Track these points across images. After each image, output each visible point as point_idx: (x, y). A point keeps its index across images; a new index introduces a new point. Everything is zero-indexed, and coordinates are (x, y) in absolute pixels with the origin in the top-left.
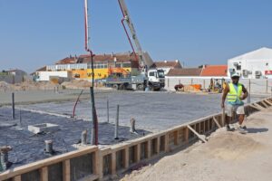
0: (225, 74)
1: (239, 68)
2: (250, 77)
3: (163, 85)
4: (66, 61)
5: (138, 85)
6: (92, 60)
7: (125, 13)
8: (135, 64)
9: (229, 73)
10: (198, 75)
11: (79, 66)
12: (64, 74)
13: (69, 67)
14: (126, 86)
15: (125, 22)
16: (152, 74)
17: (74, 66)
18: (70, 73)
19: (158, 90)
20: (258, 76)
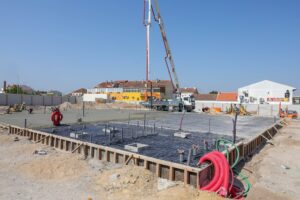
0: (236, 99)
1: (247, 95)
2: (255, 103)
4: (104, 85)
5: (174, 107)
6: (125, 85)
7: (168, 52)
9: (239, 99)
10: (214, 99)
11: (116, 90)
12: (104, 97)
13: (107, 90)
14: (164, 108)
15: (168, 59)
16: (186, 99)
17: (111, 90)
18: (109, 95)
20: (262, 102)
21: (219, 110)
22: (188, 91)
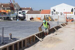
0: (50, 13)
3: (25, 18)
8: (12, 9)
10: (39, 14)
14: (8, 19)
16: (20, 13)
19: (23, 20)
20: (61, 14)
21: (40, 19)
22: (27, 9)
